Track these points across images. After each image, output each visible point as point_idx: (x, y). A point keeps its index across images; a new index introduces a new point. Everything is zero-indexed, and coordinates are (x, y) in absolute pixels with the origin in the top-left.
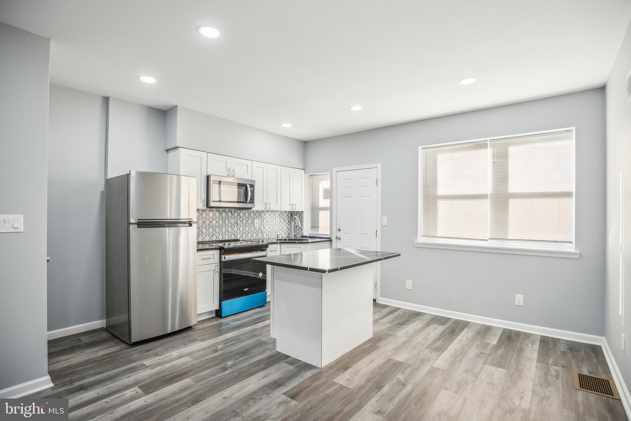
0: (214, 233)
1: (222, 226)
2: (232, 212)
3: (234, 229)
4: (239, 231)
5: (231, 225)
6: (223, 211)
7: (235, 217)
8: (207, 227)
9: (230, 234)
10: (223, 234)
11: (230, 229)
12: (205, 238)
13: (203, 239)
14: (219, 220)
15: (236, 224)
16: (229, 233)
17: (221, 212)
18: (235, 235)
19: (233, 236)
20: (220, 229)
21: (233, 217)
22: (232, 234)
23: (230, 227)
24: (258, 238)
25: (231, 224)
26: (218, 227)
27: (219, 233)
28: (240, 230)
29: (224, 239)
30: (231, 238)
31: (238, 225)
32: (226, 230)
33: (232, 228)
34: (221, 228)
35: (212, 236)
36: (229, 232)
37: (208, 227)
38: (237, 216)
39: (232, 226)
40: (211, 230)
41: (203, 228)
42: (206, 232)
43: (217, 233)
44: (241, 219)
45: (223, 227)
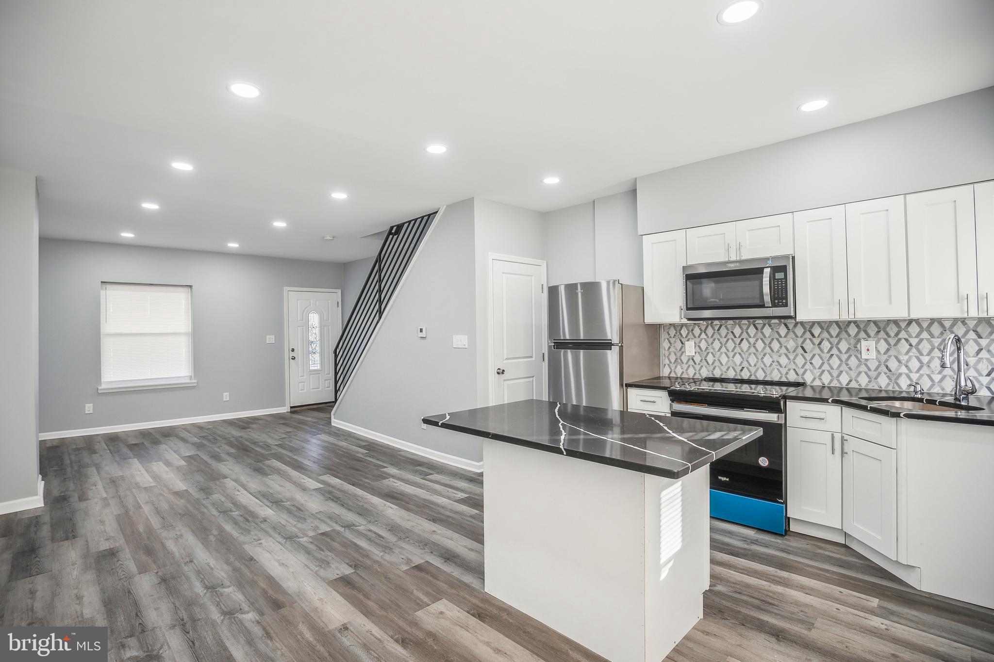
0: (745, 364)
1: (762, 354)
2: (789, 325)
3: (796, 361)
4: (808, 366)
5: (786, 351)
6: (764, 325)
7: (797, 336)
8: (731, 354)
9: (784, 371)
10: (764, 368)
11: (784, 361)
12: (726, 372)
13: (722, 374)
14: (757, 340)
15: (800, 350)
16: (781, 369)
17: (759, 327)
18: (797, 374)
19: (792, 373)
20: (757, 358)
21: (791, 335)
22: (789, 370)
23: (784, 357)
24: (876, 387)
25: (787, 349)
26: (754, 354)
27: (755, 365)
28: (811, 363)
29: (768, 379)
30: (786, 378)
31: (806, 352)
32: (773, 362)
33: (789, 359)
34: (760, 357)
35: (742, 370)
36: (781, 366)
37: (733, 353)
38: (804, 333)
39: (788, 354)
40: (738, 359)
41: (721, 354)
42: (728, 361)
43: (753, 365)
44: (817, 341)
45: (764, 355)
